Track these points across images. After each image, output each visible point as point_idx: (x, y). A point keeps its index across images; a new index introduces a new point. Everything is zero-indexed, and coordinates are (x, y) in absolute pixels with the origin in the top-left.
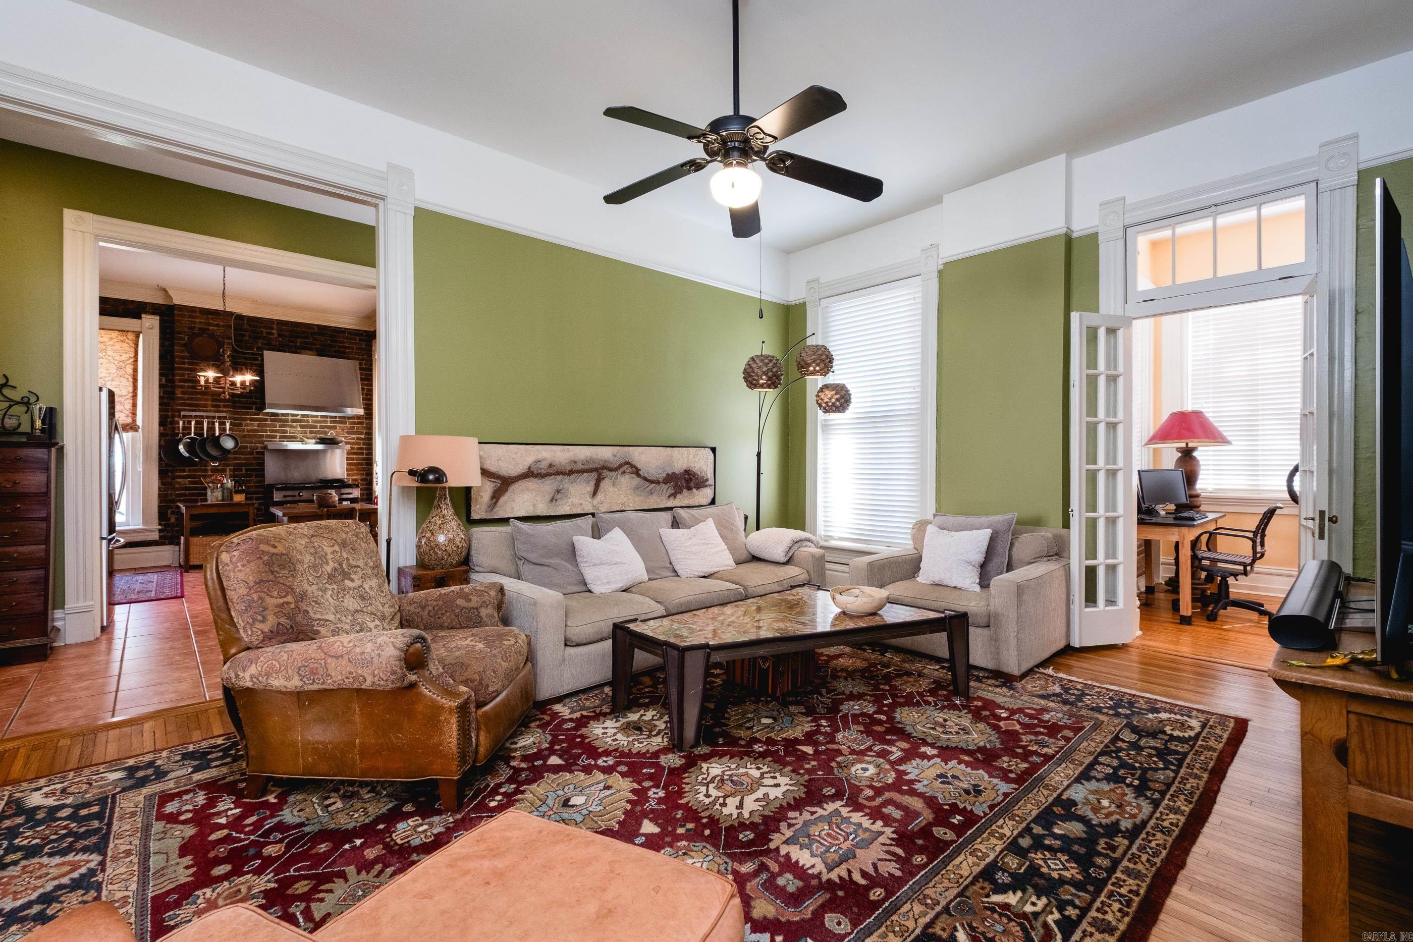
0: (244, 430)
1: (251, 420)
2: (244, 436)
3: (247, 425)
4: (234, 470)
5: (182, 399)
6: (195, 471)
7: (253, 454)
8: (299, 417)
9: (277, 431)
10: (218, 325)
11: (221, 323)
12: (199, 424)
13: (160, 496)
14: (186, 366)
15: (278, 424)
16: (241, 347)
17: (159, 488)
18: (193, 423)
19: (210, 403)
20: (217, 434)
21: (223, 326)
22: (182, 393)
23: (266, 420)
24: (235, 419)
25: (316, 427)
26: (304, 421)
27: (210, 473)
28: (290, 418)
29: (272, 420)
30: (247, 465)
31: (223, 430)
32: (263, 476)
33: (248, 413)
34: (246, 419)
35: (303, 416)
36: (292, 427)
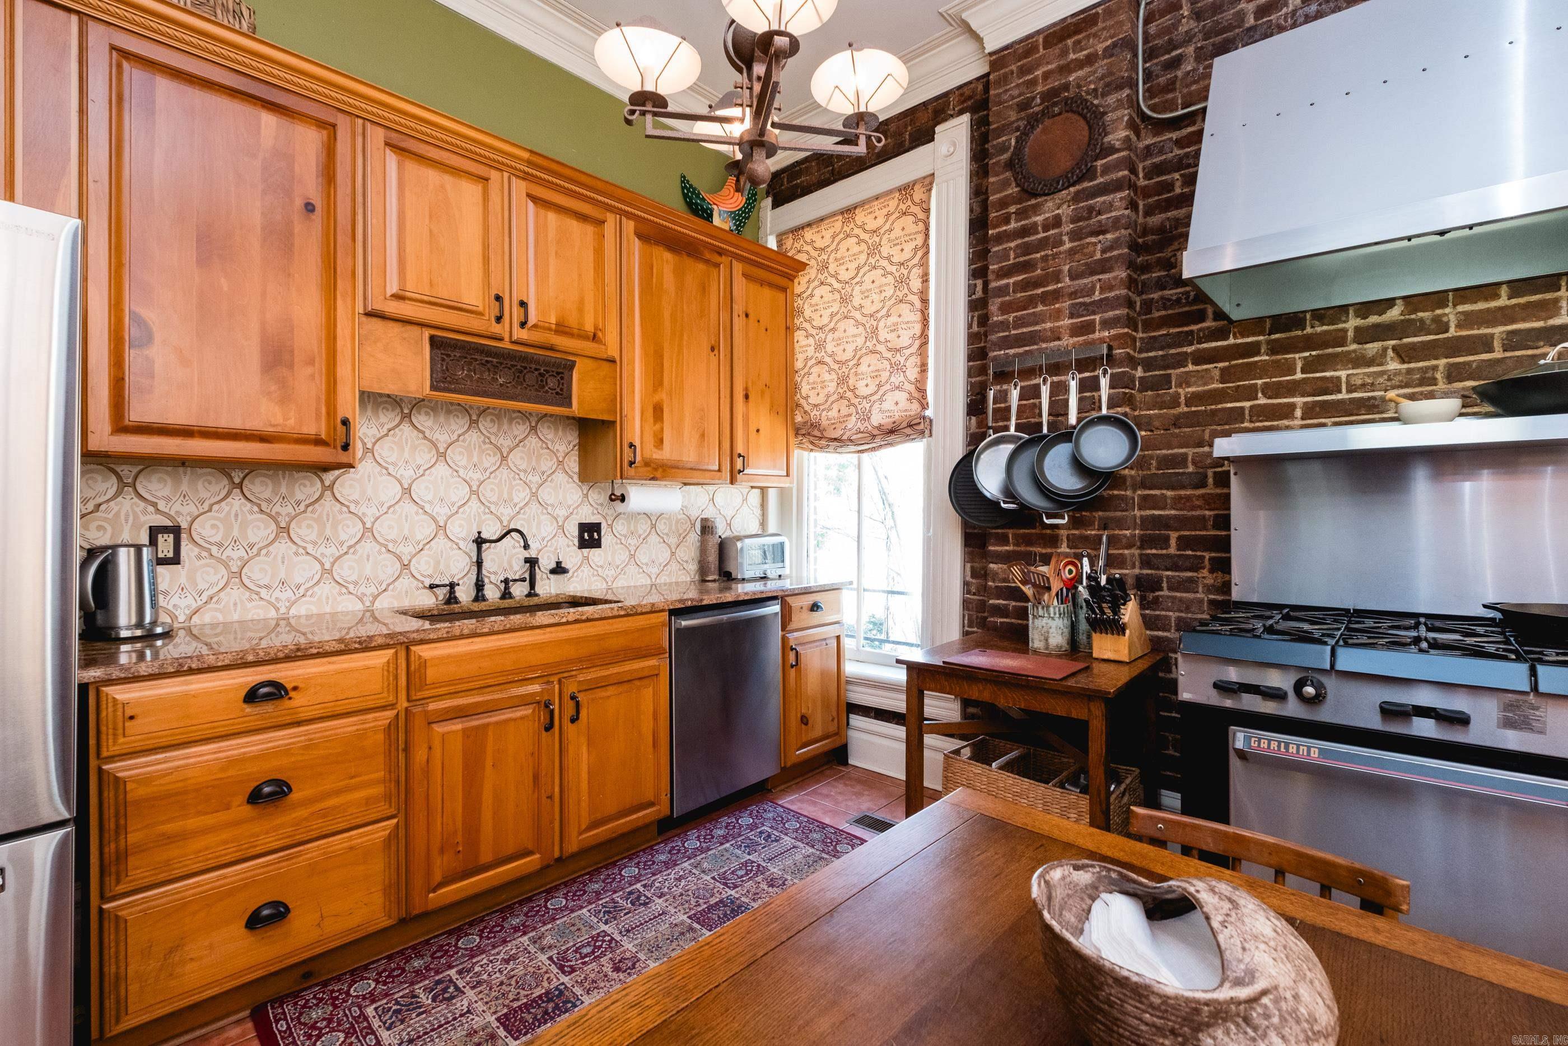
0: (1175, 402)
1: (1200, 358)
2: (1177, 422)
3: (1185, 381)
4: (1146, 542)
5: (1004, 325)
6: (1028, 541)
7: (1203, 484)
8: (1394, 314)
9: (1294, 388)
10: (1090, 60)
11: (1100, 47)
12: (1031, 393)
13: (966, 604)
14: (1013, 225)
15: (1298, 358)
16: (1171, 106)
17: (966, 584)
18: (1015, 394)
19: (1067, 322)
20: (1073, 420)
21: (1108, 52)
22: (1005, 309)
23: (1253, 349)
24: (1148, 365)
25: (1485, 344)
26: (1421, 328)
27: (1064, 548)
28: (1352, 323)
29: (1275, 348)
30: (1181, 523)
31: (1088, 404)
32: (1223, 566)
33: (1188, 338)
34: (1180, 361)
35: (1413, 302)
36: (1360, 361)
